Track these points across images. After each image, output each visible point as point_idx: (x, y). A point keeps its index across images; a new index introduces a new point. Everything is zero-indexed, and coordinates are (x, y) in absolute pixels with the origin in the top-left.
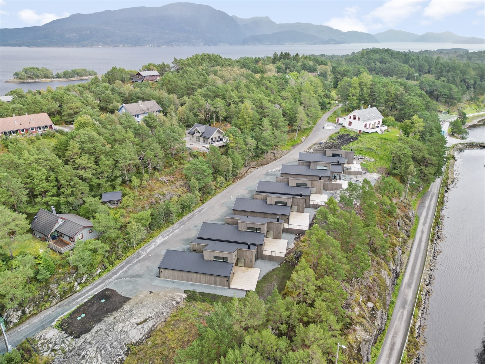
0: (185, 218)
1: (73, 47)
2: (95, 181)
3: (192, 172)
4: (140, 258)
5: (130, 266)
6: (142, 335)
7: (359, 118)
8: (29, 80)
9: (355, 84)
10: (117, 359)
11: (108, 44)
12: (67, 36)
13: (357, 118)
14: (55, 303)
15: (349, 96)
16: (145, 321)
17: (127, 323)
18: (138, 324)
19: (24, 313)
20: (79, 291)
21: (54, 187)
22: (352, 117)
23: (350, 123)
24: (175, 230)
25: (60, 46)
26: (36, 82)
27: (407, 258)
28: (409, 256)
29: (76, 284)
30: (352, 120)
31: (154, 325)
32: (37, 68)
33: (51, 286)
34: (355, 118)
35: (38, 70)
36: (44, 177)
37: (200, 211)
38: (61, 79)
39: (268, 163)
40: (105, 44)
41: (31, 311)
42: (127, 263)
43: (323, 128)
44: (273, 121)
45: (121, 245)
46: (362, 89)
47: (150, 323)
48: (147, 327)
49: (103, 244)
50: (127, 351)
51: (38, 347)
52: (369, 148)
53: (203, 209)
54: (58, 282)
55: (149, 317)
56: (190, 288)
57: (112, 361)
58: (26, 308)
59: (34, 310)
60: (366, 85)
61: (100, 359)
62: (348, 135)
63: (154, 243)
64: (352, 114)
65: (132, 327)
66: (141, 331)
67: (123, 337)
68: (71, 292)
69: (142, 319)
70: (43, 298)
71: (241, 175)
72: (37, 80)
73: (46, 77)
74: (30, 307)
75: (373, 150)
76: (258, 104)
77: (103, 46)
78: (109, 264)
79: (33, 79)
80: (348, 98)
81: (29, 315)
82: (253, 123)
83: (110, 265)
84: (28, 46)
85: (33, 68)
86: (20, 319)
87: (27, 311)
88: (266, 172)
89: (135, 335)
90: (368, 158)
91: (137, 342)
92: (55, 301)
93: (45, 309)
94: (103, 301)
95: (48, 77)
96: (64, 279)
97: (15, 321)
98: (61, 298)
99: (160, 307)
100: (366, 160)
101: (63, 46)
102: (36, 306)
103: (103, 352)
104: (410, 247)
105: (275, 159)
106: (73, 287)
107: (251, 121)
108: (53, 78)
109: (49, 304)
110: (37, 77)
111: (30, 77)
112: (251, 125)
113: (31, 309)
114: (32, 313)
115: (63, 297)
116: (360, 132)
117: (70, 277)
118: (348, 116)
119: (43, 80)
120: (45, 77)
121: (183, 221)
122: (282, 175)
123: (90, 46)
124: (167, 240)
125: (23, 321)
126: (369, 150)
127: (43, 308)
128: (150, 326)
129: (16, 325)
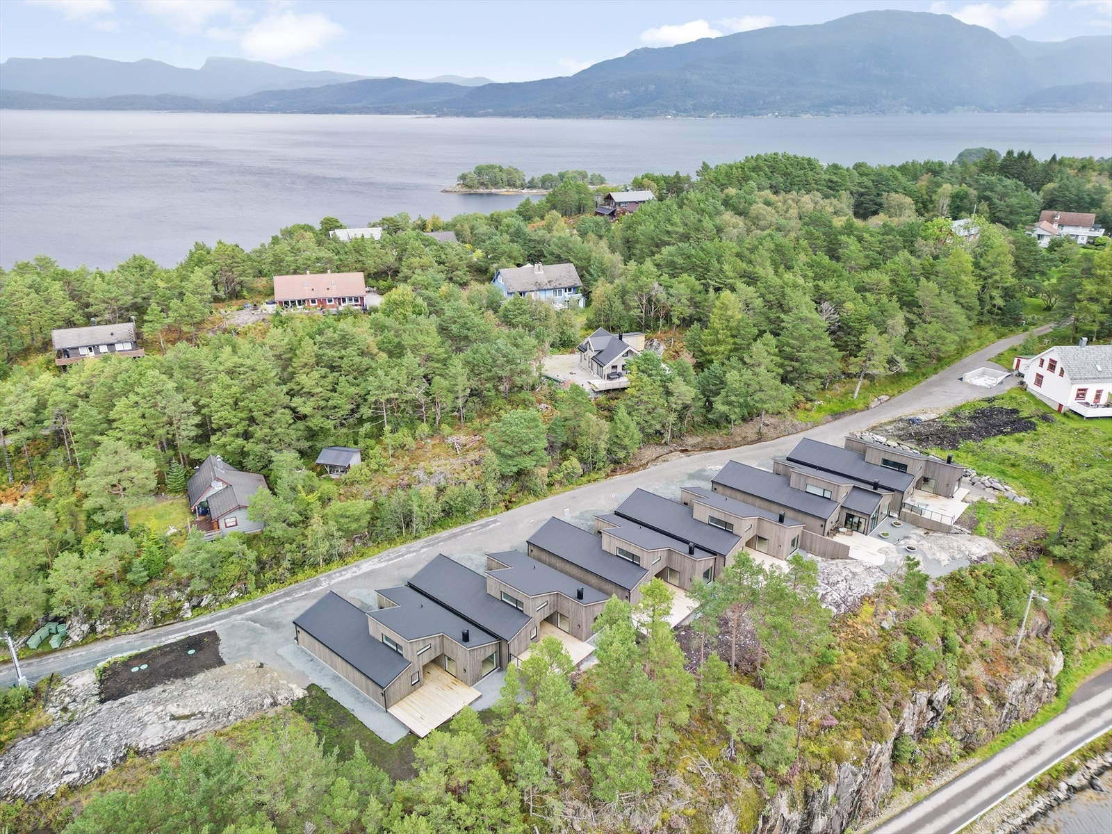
0: (444, 534)
1: (616, 118)
2: (316, 422)
3: (497, 438)
4: (313, 590)
5: (286, 602)
6: (161, 740)
7: (1063, 370)
8: (481, 191)
9: (1104, 268)
10: (95, 767)
11: (685, 111)
12: (611, 96)
13: (1058, 370)
14: (141, 629)
16: (187, 717)
17: (161, 708)
18: (173, 718)
19: (93, 629)
20: (188, 619)
21: (242, 419)
22: (1046, 364)
23: (1039, 380)
24: (409, 552)
25: (594, 117)
26: (490, 195)
27: (904, 807)
28: (915, 805)
29: (187, 605)
30: (1044, 371)
31: (195, 731)
32: (500, 167)
33: (146, 597)
34: (1052, 367)
35: (501, 170)
36: (231, 401)
37: (484, 526)
38: (534, 191)
39: (729, 447)
40: (680, 111)
41: (105, 630)
42: (286, 595)
43: (961, 379)
44: (788, 345)
45: (289, 556)
47: (192, 725)
48: (181, 728)
49: (245, 546)
50: (121, 759)
51: (53, 695)
52: (1040, 463)
53: (495, 522)
54: (157, 593)
55: (200, 712)
56: (323, 683)
57: (88, 765)
58: (98, 623)
59: (110, 630)
61: (75, 753)
62: (1015, 411)
63: (354, 569)
64: (1048, 356)
65: (160, 718)
66: (166, 732)
67: (133, 730)
68: (175, 618)
69: (187, 712)
70: (130, 613)
71: (636, 464)
72: (494, 191)
73: (511, 184)
74: (105, 622)
75: (1052, 469)
76: (771, 297)
77: (675, 116)
78: (254, 586)
79: (487, 188)
81: (99, 636)
82: (735, 343)
83: (257, 588)
84: (537, 116)
85: (492, 167)
86: (84, 638)
87: (99, 628)
88: (697, 468)
89: (152, 736)
90: (1012, 492)
91: (145, 750)
92: (143, 625)
93: (125, 634)
94: (191, 652)
95: (514, 186)
96: (168, 591)
97: (76, 638)
98: (155, 623)
99: (237, 701)
100: (1006, 494)
101: (599, 117)
102: (116, 623)
103: (87, 744)
104: (946, 779)
105: (759, 440)
106: (180, 609)
107: (733, 336)
108: (523, 187)
109: (135, 627)
110: (495, 185)
111: (482, 184)
112: (729, 347)
113: (107, 627)
114: (105, 634)
115: (160, 621)
116: (1059, 410)
117: (179, 590)
118: (1037, 360)
119: (503, 191)
120: (509, 185)
121: (436, 538)
122: (715, 486)
123: (649, 116)
124: (379, 569)
125: (87, 643)
126: (1038, 468)
127: (124, 630)
128: (187, 730)
129: (75, 645)
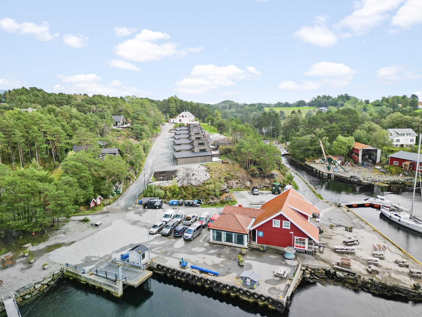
7: (186, 116)
13: (184, 117)
15: (170, 108)
22: (181, 117)
23: (180, 120)
30: (181, 118)
46: (176, 104)
60: (178, 102)
64: (181, 115)
80: (170, 109)
118: (178, 116)
